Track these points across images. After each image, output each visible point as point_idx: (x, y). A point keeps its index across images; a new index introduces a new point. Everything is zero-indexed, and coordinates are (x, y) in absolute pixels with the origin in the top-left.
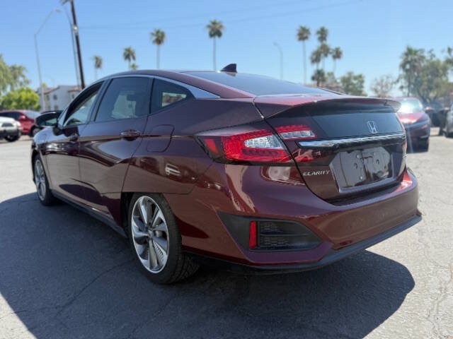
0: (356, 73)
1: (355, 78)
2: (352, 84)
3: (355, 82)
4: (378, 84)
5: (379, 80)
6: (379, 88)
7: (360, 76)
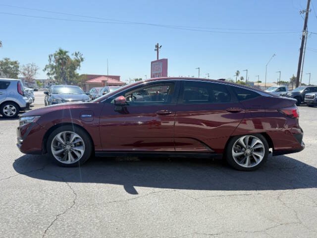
0: (12, 60)
1: (12, 64)
2: (10, 67)
3: (12, 66)
4: (25, 70)
5: (26, 67)
6: (27, 72)
7: (16, 62)
